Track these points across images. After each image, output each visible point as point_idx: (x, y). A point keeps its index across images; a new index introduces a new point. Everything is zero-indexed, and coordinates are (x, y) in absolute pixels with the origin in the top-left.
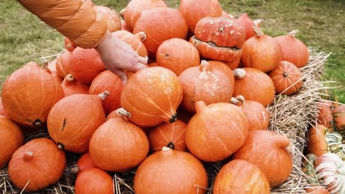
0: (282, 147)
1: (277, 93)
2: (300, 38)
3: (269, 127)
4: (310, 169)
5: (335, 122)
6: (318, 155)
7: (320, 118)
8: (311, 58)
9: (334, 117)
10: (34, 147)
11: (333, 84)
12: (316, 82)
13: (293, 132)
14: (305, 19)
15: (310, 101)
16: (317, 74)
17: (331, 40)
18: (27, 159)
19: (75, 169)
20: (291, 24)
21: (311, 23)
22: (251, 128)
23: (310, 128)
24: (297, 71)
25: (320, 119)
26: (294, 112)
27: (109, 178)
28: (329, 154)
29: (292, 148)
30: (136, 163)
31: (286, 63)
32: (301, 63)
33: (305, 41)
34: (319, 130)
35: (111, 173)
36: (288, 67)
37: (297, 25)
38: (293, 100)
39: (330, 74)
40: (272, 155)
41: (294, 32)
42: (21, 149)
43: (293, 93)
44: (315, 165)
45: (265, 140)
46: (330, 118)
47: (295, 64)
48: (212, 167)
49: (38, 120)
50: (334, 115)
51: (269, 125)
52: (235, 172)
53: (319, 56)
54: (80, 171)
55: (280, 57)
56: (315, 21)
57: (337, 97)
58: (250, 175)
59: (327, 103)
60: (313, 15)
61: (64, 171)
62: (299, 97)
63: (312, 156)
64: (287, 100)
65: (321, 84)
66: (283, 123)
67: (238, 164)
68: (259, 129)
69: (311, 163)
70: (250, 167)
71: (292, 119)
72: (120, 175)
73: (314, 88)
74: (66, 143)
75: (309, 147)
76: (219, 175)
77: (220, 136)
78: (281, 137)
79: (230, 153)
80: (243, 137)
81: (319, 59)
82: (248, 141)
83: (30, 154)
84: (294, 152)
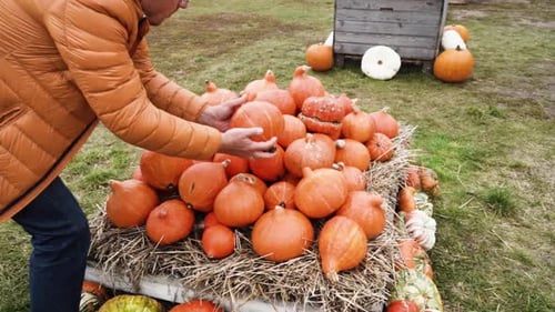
0: (377, 206)
1: (372, 160)
2: (392, 114)
3: (365, 188)
4: (401, 224)
5: (422, 184)
6: (408, 212)
7: (409, 181)
8: (400, 130)
9: (421, 180)
10: (167, 207)
11: (420, 152)
12: (406, 151)
13: (386, 193)
14: (395, 98)
15: (401, 166)
16: (406, 144)
17: (418, 115)
18: (162, 217)
19: (202, 226)
20: (384, 102)
21: (400, 102)
22: (350, 189)
23: (400, 189)
24: (389, 141)
25: (410, 183)
26: (386, 176)
27: (231, 232)
28: (417, 211)
29: (385, 205)
30: (253, 219)
31: (379, 135)
32: (392, 135)
33: (395, 116)
34: (408, 191)
35: (232, 229)
36: (381, 138)
37: (389, 103)
38: (386, 165)
39: (417, 143)
40: (368, 212)
41: (386, 108)
42: (157, 208)
43: (385, 160)
44: (406, 220)
45: (361, 200)
46: (417, 181)
47: (387, 135)
48: (318, 223)
49: (171, 185)
50: (421, 178)
51: (366, 187)
52: (337, 226)
53: (407, 129)
54: (206, 228)
55: (374, 130)
56: (404, 100)
57: (423, 163)
58: (350, 230)
59: (415, 168)
60: (402, 95)
61: (193, 227)
62: (391, 163)
63: (402, 213)
64: (381, 166)
65: (409, 152)
66: (378, 185)
67: (339, 220)
68: (357, 190)
69: (401, 218)
70: (349, 222)
71: (385, 182)
72: (240, 230)
73: (403, 156)
74: (194, 204)
75: (400, 206)
76: (323, 230)
77: (324, 196)
78: (376, 196)
79: (332, 210)
80: (343, 197)
81: (407, 131)
82: (347, 200)
83: (165, 213)
84: (386, 209)
